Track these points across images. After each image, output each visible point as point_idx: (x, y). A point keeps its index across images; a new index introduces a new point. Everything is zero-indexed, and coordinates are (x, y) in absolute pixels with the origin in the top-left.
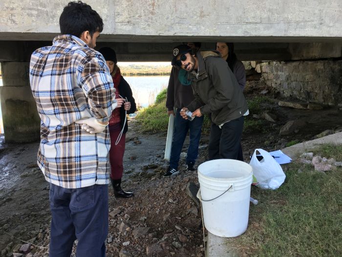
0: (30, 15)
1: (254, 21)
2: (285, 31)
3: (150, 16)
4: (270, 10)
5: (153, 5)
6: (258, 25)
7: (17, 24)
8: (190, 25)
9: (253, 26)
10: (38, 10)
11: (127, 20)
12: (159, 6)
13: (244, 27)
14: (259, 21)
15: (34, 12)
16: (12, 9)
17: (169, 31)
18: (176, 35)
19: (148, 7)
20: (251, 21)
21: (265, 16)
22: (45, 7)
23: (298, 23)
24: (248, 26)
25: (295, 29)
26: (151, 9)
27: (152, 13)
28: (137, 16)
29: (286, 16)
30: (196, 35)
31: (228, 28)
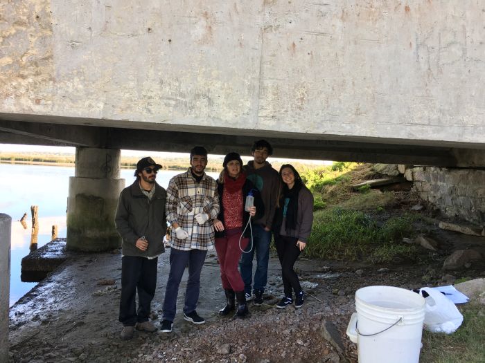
0: (167, 105)
1: (420, 122)
2: (459, 135)
3: (298, 111)
4: (440, 111)
5: (302, 99)
6: (426, 128)
7: (152, 114)
8: (343, 123)
9: (420, 128)
10: (177, 100)
11: (271, 115)
12: (308, 100)
13: (408, 128)
14: (427, 122)
15: (173, 102)
16: (150, 98)
17: (318, 128)
18: (326, 133)
19: (296, 102)
20: (417, 122)
21: (434, 116)
22: (184, 97)
23: (475, 127)
24: (414, 128)
25: (472, 134)
26: (300, 104)
27: (300, 108)
28: (283, 111)
29: (460, 118)
30: (350, 134)
31: (389, 128)
